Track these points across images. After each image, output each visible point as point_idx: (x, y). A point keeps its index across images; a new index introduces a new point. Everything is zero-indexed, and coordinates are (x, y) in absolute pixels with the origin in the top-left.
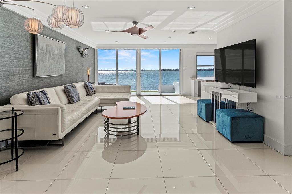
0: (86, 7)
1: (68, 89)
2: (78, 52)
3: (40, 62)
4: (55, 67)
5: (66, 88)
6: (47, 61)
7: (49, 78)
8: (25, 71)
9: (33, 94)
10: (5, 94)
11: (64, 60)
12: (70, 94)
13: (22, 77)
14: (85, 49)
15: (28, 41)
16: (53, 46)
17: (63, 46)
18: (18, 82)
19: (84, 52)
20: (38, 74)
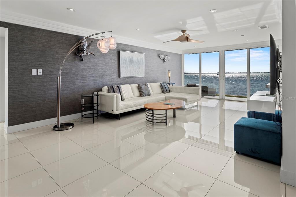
0: (139, 30)
1: (140, 86)
2: (159, 59)
3: (123, 68)
4: (135, 71)
5: (139, 85)
6: (129, 67)
7: (131, 78)
8: (114, 74)
9: (111, 87)
10: (101, 86)
11: (143, 66)
12: (141, 90)
13: (112, 77)
14: (166, 56)
15: (115, 56)
16: (133, 57)
17: (142, 56)
18: (109, 80)
19: (165, 58)
20: (122, 75)
